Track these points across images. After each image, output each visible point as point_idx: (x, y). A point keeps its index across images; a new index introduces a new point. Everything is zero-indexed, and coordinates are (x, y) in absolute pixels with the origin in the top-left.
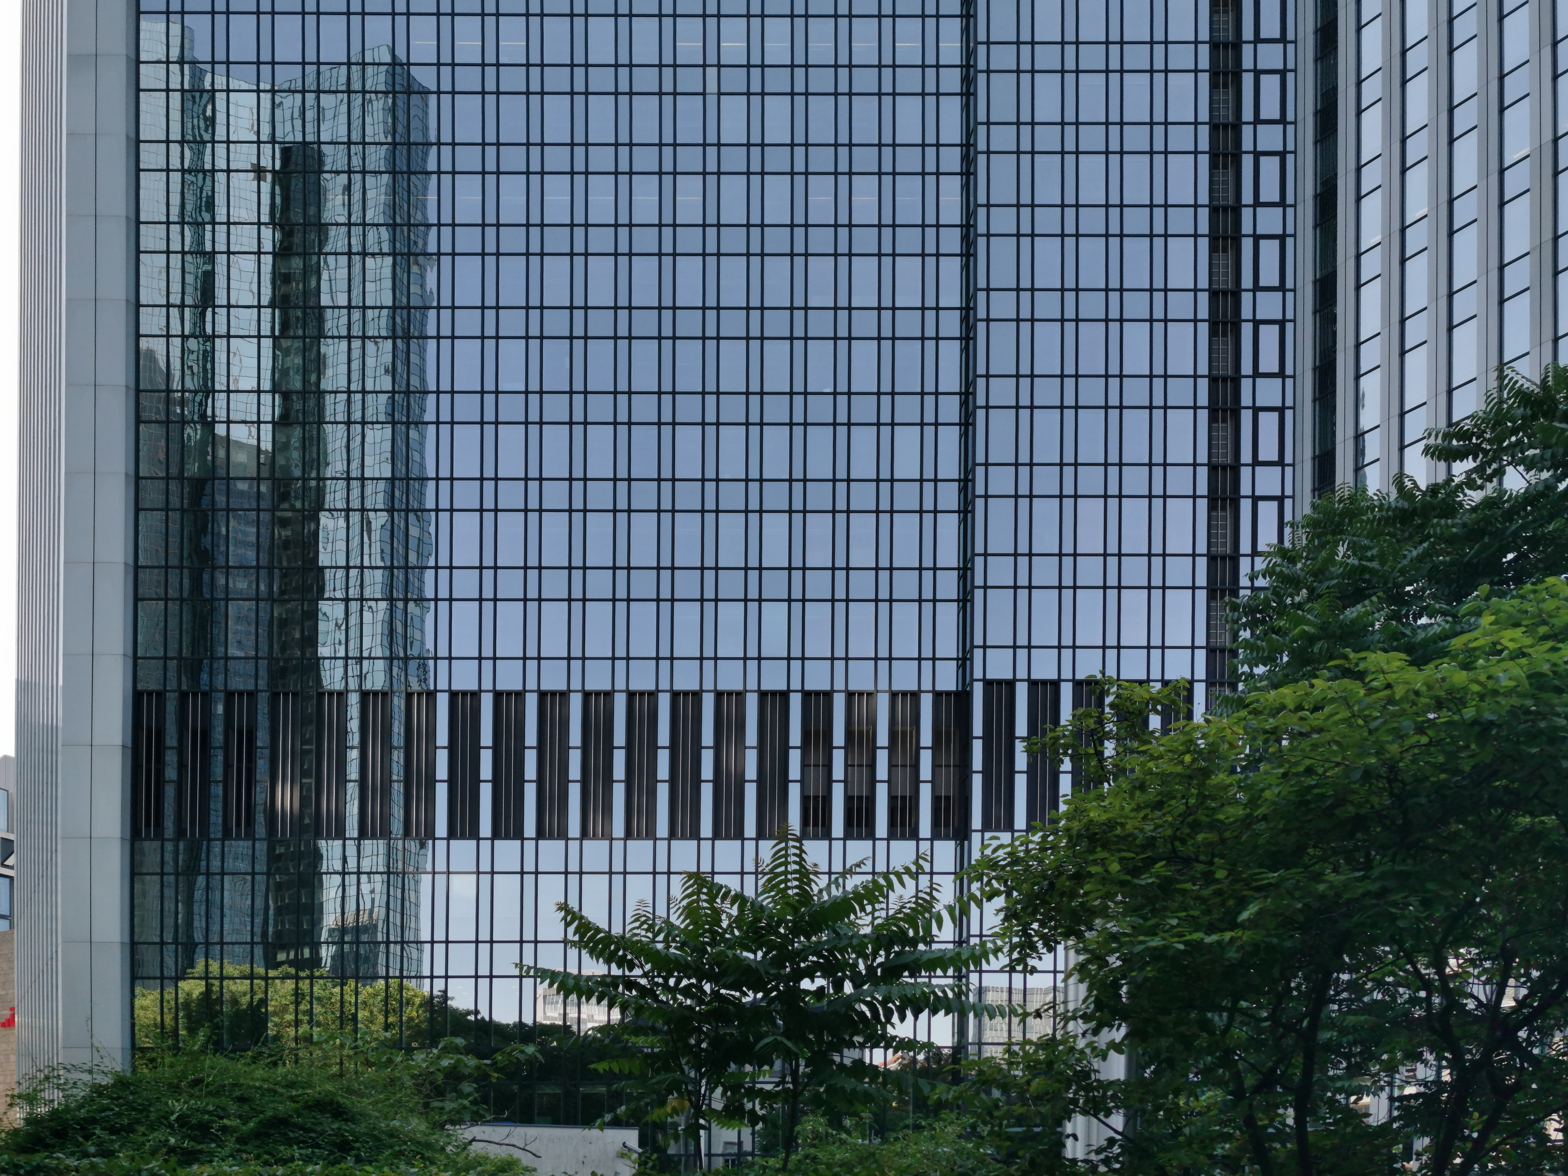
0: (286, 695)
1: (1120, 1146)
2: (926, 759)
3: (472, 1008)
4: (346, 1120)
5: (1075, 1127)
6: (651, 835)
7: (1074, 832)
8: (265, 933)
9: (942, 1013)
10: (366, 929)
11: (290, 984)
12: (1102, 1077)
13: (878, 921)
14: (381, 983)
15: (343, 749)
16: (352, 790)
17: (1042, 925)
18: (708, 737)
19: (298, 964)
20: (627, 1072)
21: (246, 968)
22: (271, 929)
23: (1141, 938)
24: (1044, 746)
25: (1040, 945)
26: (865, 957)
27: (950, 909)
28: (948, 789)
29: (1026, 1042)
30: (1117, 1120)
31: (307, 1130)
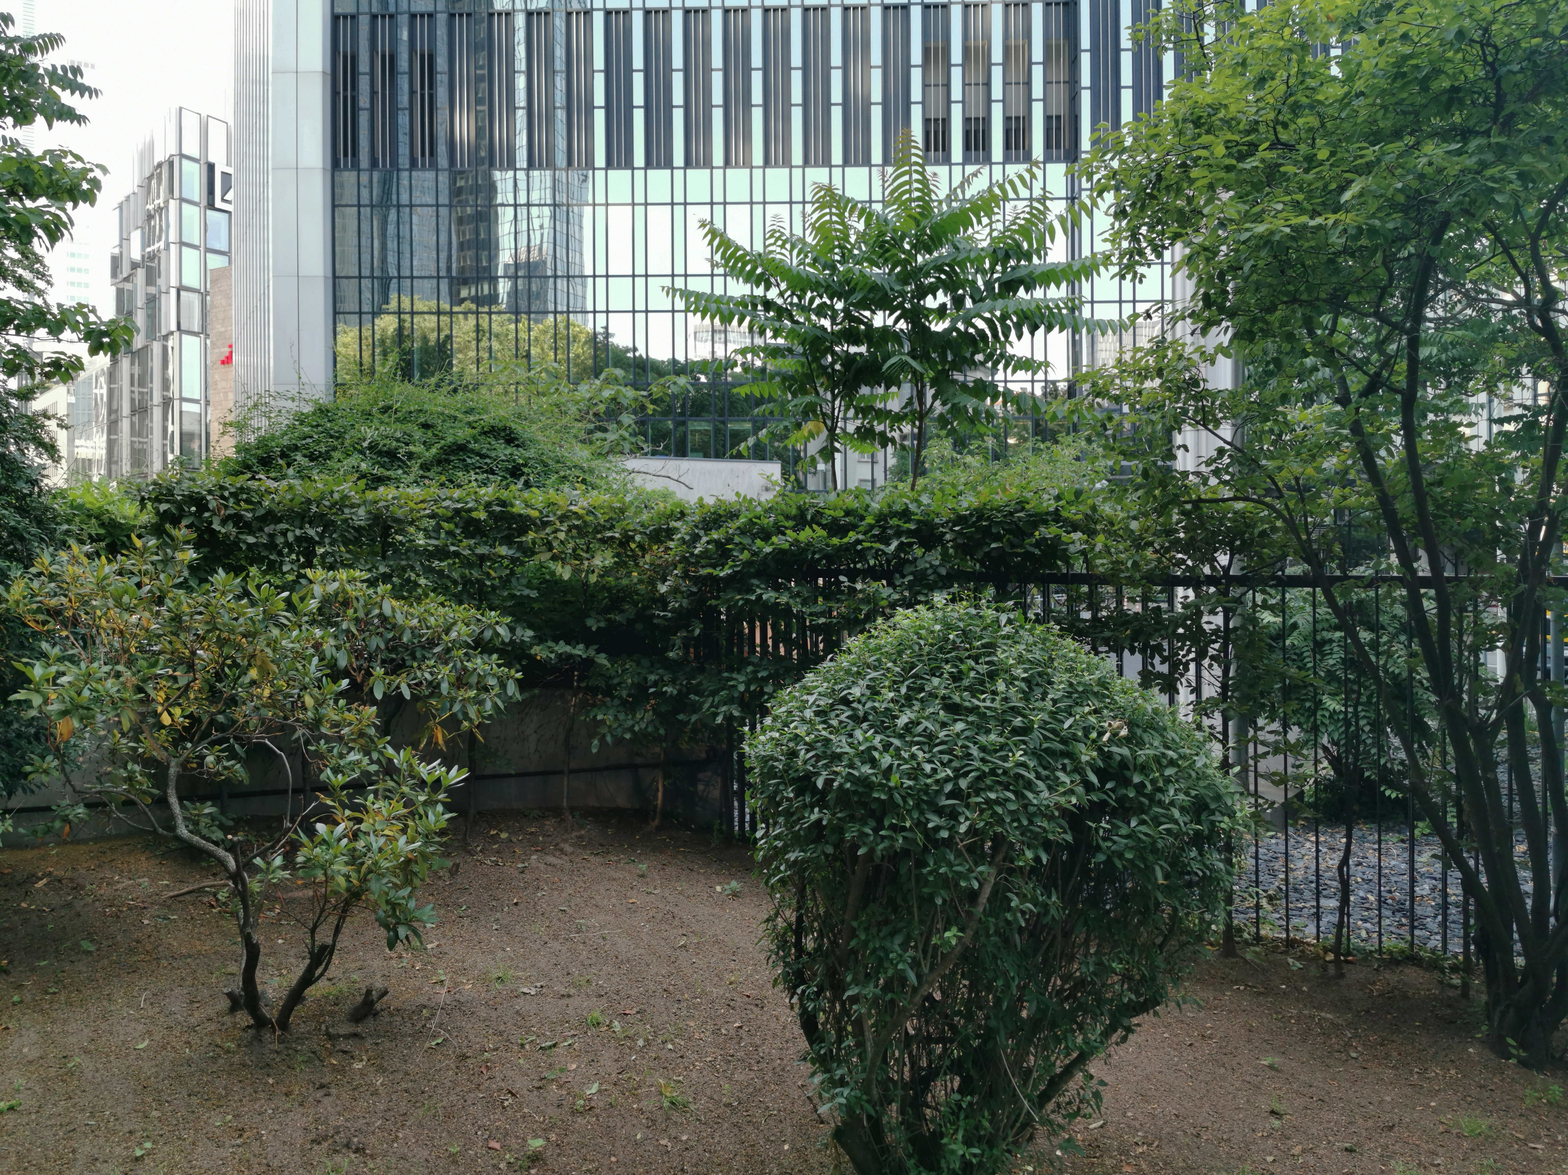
0: (461, 15)
1: (1230, 456)
2: (1038, 73)
3: (631, 346)
4: (518, 446)
5: (1184, 439)
6: (787, 163)
7: (1180, 116)
8: (449, 269)
9: (1057, 329)
10: (537, 264)
11: (472, 320)
12: (1210, 386)
13: (995, 234)
14: (551, 317)
15: (511, 73)
16: (521, 116)
17: (1151, 228)
18: (836, 58)
19: (478, 300)
20: (766, 396)
21: (433, 304)
22: (454, 266)
23: (1247, 225)
24: (1148, 33)
25: (1148, 251)
26: (984, 272)
27: (1062, 219)
28: (1060, 108)
29: (1136, 349)
30: (1226, 431)
31: (483, 456)
